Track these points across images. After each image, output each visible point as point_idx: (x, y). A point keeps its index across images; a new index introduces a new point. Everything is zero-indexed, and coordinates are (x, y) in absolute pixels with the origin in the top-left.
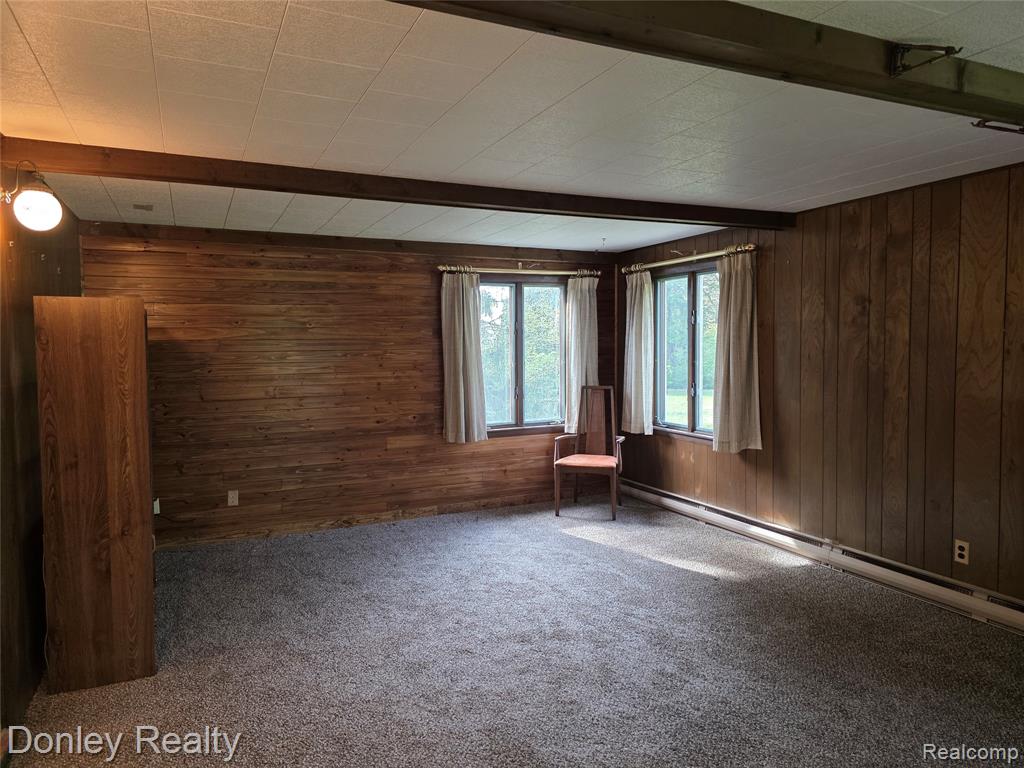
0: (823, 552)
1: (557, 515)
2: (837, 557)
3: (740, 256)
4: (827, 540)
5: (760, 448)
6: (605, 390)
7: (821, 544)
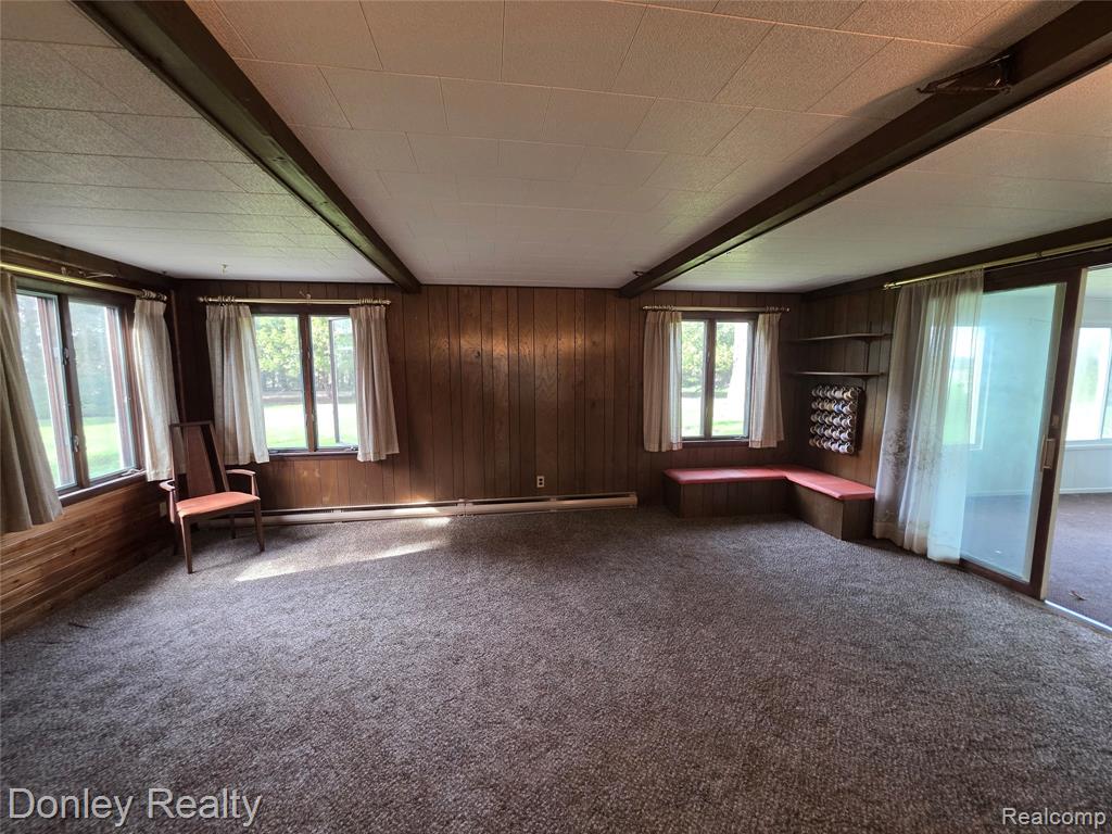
0: (460, 508)
1: (190, 572)
2: (471, 508)
3: (377, 307)
4: (461, 500)
5: (397, 452)
6: (202, 426)
7: (457, 504)
